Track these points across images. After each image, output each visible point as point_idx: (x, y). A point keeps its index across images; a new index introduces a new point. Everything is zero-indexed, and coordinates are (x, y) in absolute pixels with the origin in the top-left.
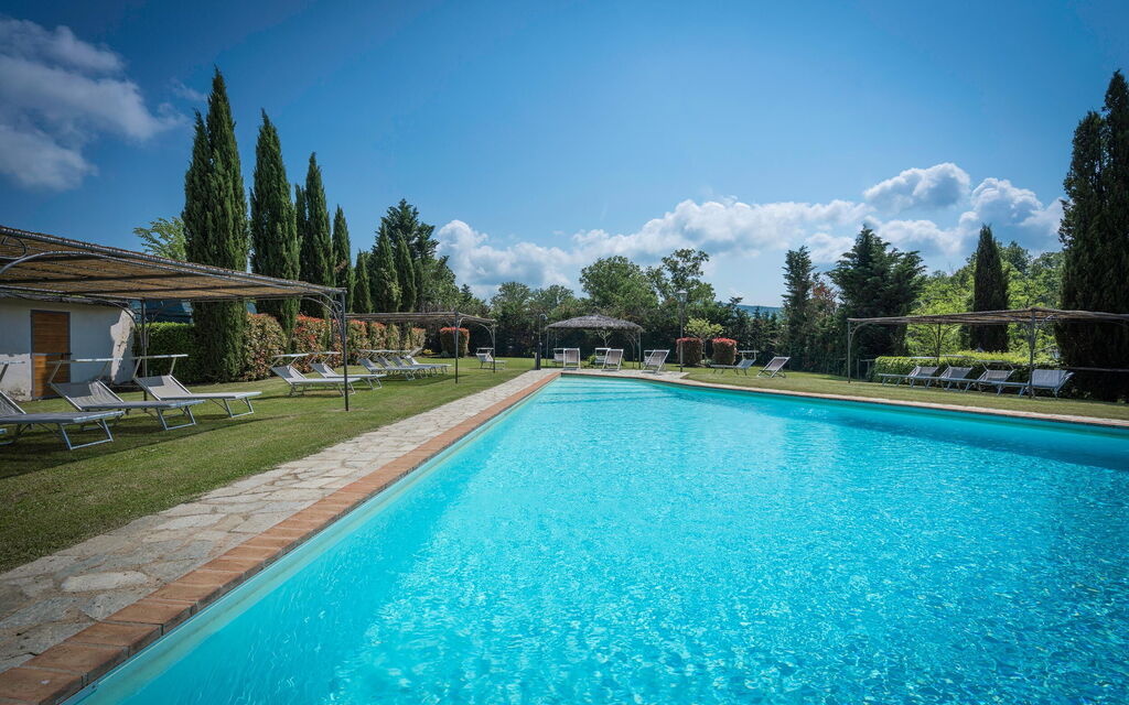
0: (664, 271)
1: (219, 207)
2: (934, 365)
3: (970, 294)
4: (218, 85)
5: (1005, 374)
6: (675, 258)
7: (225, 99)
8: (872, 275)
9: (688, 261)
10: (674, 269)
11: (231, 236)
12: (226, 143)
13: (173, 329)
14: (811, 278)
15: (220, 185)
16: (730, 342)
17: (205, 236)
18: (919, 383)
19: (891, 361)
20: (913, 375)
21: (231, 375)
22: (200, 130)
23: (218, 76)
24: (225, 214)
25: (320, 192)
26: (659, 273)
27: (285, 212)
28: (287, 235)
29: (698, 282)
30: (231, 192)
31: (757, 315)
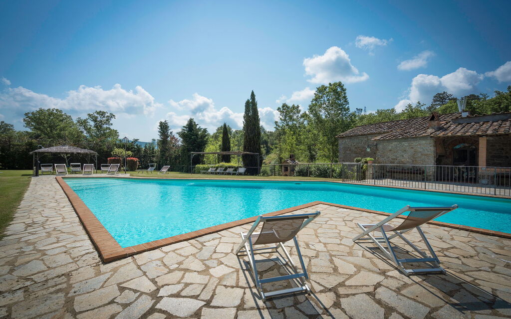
0: (89, 121)
2: (214, 167)
3: (220, 143)
5: (232, 170)
6: (96, 115)
8: (194, 135)
9: (104, 117)
10: (95, 120)
14: (169, 133)
16: (135, 159)
18: (212, 173)
19: (201, 166)
20: (209, 171)
26: (85, 121)
29: (109, 129)
31: (146, 147)
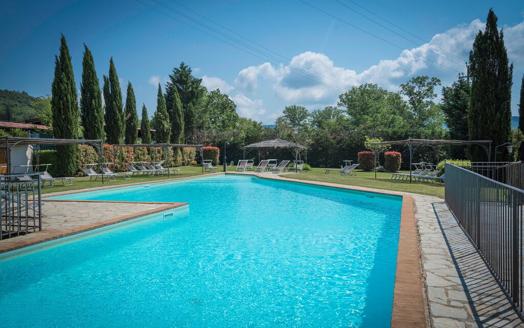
1: (65, 98)
4: (63, 41)
7: (66, 47)
9: (423, 86)
11: (70, 111)
12: (67, 68)
13: (48, 153)
15: (65, 88)
17: (60, 111)
21: (71, 174)
22: (57, 63)
23: (62, 37)
24: (68, 101)
25: (115, 78)
26: (397, 97)
27: (96, 94)
28: (97, 105)
30: (70, 90)
